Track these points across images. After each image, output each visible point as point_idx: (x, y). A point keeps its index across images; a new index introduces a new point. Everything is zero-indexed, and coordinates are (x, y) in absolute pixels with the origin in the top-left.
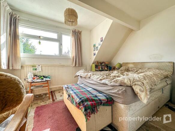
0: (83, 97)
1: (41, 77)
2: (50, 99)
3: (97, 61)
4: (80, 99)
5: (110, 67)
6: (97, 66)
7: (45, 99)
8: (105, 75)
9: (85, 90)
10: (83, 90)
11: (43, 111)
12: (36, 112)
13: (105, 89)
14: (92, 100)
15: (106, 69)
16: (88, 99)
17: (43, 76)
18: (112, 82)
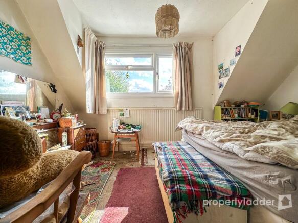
0: (177, 172)
1: (129, 126)
2: (138, 161)
3: (227, 100)
4: (169, 173)
5: (262, 112)
6: (227, 110)
7: (133, 160)
8: (238, 131)
9: (188, 157)
10: (183, 157)
11: (127, 177)
12: (118, 176)
13: (232, 165)
14: (192, 182)
15: (251, 116)
16: (184, 177)
17: (131, 125)
18: (248, 151)
